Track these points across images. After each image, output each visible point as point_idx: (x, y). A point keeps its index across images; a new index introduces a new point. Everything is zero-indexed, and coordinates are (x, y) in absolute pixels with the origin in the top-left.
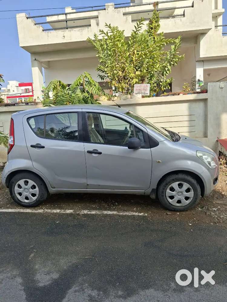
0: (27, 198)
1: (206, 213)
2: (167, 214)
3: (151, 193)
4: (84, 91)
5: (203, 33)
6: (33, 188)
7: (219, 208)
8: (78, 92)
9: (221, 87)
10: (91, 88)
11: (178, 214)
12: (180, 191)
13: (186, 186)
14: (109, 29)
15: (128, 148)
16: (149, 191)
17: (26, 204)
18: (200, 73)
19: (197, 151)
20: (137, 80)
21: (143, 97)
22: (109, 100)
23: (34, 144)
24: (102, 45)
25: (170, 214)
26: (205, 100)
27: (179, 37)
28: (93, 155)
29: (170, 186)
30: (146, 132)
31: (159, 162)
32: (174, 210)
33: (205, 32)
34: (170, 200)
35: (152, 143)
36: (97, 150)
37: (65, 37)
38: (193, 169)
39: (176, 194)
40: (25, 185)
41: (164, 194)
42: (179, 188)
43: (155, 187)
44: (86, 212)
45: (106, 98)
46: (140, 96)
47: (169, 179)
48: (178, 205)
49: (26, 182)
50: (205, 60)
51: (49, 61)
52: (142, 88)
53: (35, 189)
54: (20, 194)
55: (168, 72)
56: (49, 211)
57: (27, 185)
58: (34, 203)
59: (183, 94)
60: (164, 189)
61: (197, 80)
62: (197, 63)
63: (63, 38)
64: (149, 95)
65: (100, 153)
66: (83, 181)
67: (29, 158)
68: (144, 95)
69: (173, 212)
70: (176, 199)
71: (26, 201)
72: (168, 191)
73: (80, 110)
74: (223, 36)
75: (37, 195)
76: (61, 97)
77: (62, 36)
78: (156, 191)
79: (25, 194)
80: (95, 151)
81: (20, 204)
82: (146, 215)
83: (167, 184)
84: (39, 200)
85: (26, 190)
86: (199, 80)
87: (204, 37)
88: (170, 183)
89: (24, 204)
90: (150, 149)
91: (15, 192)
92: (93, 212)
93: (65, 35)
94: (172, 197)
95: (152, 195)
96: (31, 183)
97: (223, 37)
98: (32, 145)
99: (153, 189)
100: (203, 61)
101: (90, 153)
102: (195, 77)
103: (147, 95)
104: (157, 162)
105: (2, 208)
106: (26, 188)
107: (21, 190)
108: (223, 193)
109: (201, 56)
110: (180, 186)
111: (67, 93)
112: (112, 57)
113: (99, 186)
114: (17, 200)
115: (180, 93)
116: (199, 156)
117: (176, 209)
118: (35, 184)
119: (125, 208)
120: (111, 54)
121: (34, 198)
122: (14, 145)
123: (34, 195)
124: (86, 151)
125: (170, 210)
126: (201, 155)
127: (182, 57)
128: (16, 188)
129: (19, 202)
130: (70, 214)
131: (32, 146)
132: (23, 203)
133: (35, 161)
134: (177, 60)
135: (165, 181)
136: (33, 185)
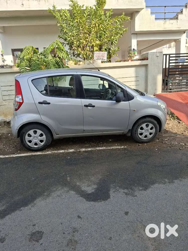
0: (36, 144)
1: (162, 142)
2: (139, 145)
3: (128, 132)
4: (55, 56)
5: (137, 11)
6: (41, 136)
7: (168, 139)
8: (50, 57)
9: (157, 56)
10: (62, 54)
11: (146, 144)
12: (147, 129)
13: (151, 125)
14: (72, 3)
15: (116, 102)
16: (127, 131)
17: (35, 149)
18: (134, 44)
19: (157, 101)
20: (97, 49)
21: (102, 62)
22: (75, 64)
23: (42, 101)
24: (61, 16)
25: (141, 145)
26: (146, 66)
27: (123, 13)
28: (89, 108)
29: (141, 126)
30: (126, 89)
31: (134, 110)
32: (143, 142)
33: (139, 10)
34: (140, 136)
35: (129, 97)
36: (91, 104)
37: (24, 5)
38: (155, 114)
39: (144, 131)
40: (35, 134)
41: (137, 132)
42: (146, 127)
43: (131, 128)
44: (84, 150)
45: (74, 63)
46: (100, 61)
47: (140, 122)
48: (145, 139)
49: (35, 132)
50: (138, 34)
51: (4, 27)
52: (101, 55)
53: (42, 137)
54: (30, 141)
55: (116, 42)
56: (56, 152)
57: (36, 134)
58: (42, 147)
59: (131, 61)
60: (136, 129)
61: (132, 49)
62: (132, 36)
63: (22, 6)
64: (106, 60)
65: (94, 106)
66: (81, 128)
67: (38, 112)
68: (103, 61)
69: (142, 144)
70: (144, 135)
71: (36, 146)
72: (139, 130)
73: (75, 73)
74: (151, 14)
75: (45, 141)
76: (35, 61)
77: (21, 4)
78: (131, 131)
79: (34, 141)
80: (90, 105)
81: (30, 149)
82: (126, 147)
83: (139, 126)
84: (46, 145)
85: (35, 138)
86: (134, 49)
87: (138, 15)
88: (141, 124)
89: (34, 149)
90: (128, 102)
91: (26, 140)
92: (89, 149)
93: (23, 3)
94: (141, 134)
95: (129, 134)
96: (39, 132)
97: (151, 16)
98: (40, 101)
99: (129, 130)
100: (136, 34)
101: (86, 106)
102: (131, 46)
103: (104, 61)
104: (133, 110)
105: (16, 154)
106: (35, 136)
107: (31, 138)
108: (167, 130)
109: (136, 30)
110: (147, 126)
111: (40, 58)
112: (74, 27)
113: (92, 131)
114: (27, 146)
115: (129, 60)
116: (159, 105)
117: (144, 141)
118: (43, 133)
119: (109, 145)
120: (74, 25)
121: (42, 144)
122: (23, 102)
123: (41, 141)
124: (83, 105)
125: (141, 143)
126: (160, 104)
127: (126, 30)
128: (27, 137)
129: (29, 148)
130: (73, 152)
131: (40, 103)
132: (32, 148)
133: (43, 114)
134: (122, 32)
135: (137, 123)
136: (41, 133)
